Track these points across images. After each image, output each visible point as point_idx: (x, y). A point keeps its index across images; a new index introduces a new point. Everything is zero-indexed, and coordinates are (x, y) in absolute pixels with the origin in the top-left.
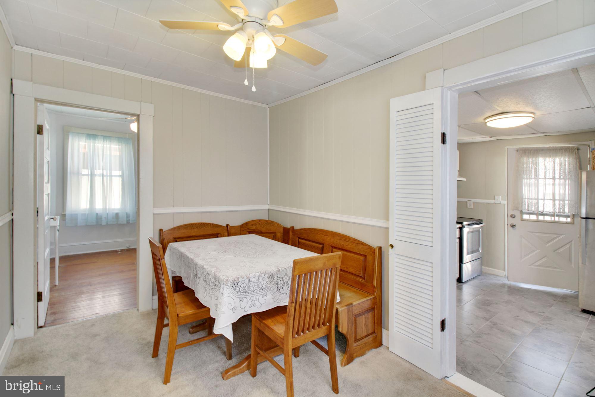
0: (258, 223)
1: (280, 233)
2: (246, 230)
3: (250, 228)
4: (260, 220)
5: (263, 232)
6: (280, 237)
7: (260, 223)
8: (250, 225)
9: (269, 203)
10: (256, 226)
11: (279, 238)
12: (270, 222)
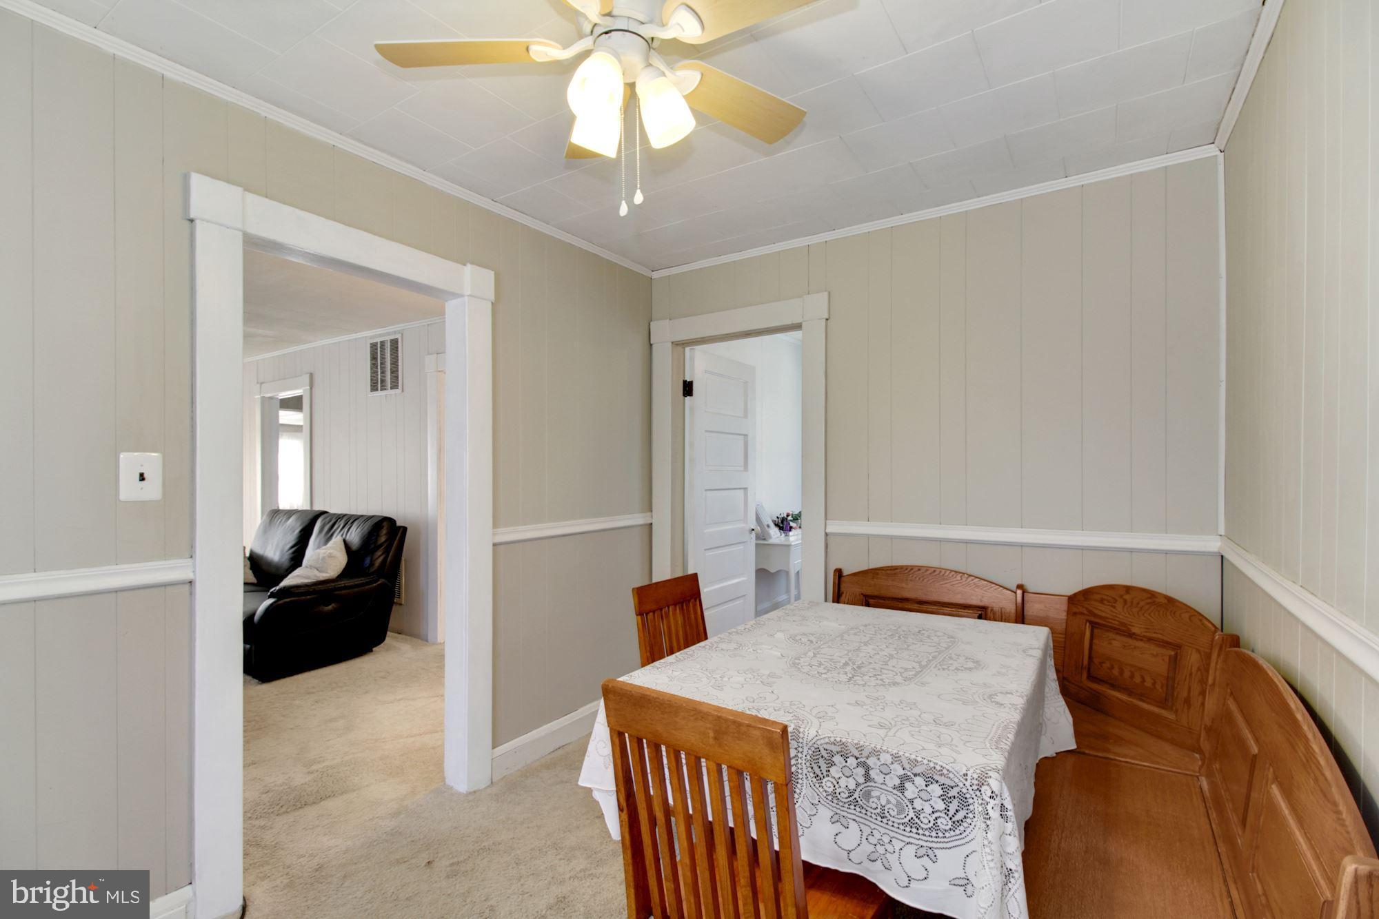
0: (1121, 597)
1: (1198, 651)
2: (1084, 614)
3: (1094, 610)
4: (1128, 589)
5: (1134, 634)
6: (1199, 669)
7: (1127, 597)
8: (1096, 600)
9: (1222, 531)
10: (1114, 607)
11: (1194, 670)
12: (1164, 601)
